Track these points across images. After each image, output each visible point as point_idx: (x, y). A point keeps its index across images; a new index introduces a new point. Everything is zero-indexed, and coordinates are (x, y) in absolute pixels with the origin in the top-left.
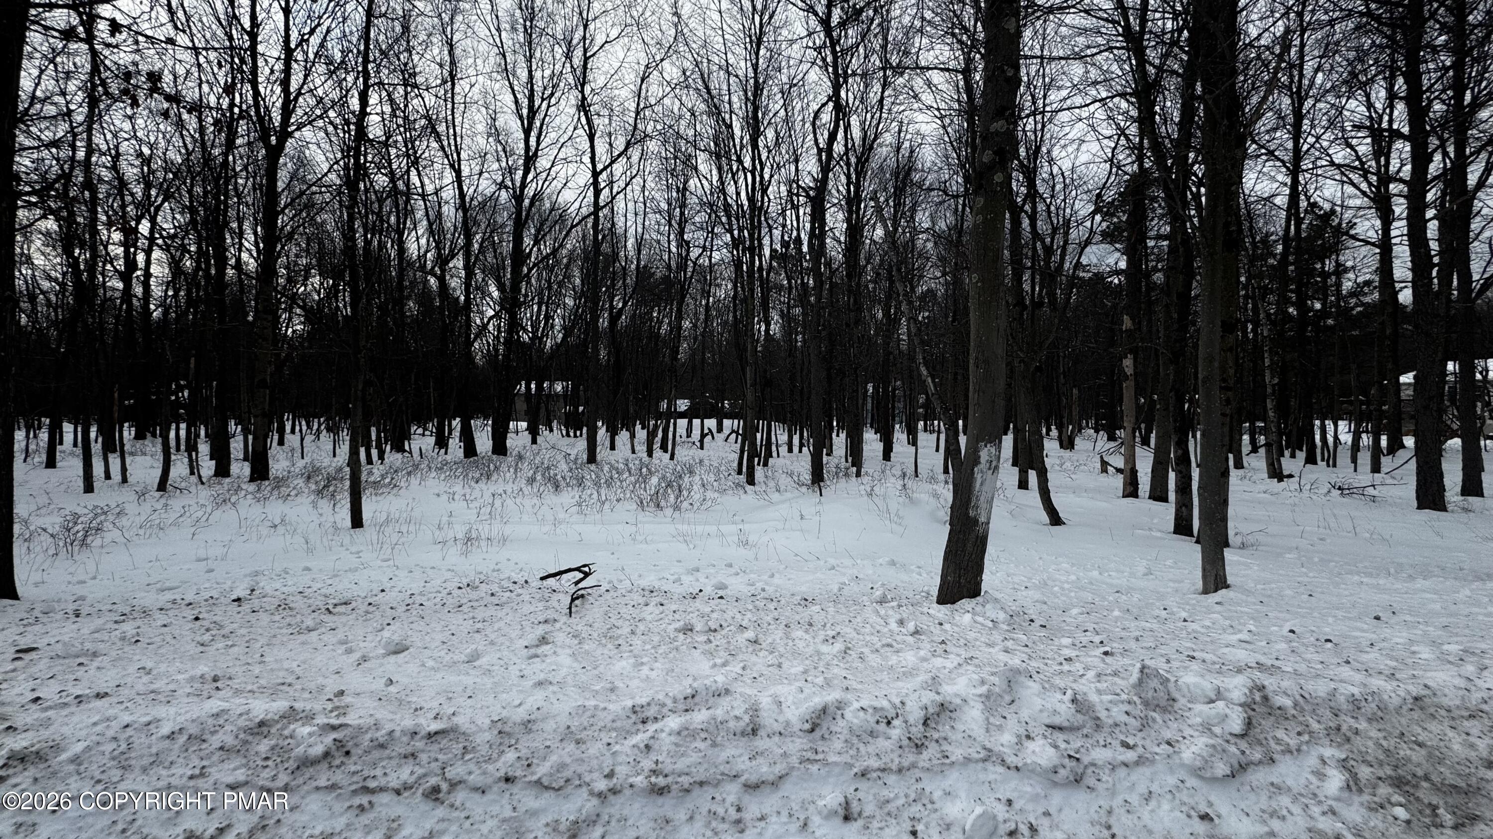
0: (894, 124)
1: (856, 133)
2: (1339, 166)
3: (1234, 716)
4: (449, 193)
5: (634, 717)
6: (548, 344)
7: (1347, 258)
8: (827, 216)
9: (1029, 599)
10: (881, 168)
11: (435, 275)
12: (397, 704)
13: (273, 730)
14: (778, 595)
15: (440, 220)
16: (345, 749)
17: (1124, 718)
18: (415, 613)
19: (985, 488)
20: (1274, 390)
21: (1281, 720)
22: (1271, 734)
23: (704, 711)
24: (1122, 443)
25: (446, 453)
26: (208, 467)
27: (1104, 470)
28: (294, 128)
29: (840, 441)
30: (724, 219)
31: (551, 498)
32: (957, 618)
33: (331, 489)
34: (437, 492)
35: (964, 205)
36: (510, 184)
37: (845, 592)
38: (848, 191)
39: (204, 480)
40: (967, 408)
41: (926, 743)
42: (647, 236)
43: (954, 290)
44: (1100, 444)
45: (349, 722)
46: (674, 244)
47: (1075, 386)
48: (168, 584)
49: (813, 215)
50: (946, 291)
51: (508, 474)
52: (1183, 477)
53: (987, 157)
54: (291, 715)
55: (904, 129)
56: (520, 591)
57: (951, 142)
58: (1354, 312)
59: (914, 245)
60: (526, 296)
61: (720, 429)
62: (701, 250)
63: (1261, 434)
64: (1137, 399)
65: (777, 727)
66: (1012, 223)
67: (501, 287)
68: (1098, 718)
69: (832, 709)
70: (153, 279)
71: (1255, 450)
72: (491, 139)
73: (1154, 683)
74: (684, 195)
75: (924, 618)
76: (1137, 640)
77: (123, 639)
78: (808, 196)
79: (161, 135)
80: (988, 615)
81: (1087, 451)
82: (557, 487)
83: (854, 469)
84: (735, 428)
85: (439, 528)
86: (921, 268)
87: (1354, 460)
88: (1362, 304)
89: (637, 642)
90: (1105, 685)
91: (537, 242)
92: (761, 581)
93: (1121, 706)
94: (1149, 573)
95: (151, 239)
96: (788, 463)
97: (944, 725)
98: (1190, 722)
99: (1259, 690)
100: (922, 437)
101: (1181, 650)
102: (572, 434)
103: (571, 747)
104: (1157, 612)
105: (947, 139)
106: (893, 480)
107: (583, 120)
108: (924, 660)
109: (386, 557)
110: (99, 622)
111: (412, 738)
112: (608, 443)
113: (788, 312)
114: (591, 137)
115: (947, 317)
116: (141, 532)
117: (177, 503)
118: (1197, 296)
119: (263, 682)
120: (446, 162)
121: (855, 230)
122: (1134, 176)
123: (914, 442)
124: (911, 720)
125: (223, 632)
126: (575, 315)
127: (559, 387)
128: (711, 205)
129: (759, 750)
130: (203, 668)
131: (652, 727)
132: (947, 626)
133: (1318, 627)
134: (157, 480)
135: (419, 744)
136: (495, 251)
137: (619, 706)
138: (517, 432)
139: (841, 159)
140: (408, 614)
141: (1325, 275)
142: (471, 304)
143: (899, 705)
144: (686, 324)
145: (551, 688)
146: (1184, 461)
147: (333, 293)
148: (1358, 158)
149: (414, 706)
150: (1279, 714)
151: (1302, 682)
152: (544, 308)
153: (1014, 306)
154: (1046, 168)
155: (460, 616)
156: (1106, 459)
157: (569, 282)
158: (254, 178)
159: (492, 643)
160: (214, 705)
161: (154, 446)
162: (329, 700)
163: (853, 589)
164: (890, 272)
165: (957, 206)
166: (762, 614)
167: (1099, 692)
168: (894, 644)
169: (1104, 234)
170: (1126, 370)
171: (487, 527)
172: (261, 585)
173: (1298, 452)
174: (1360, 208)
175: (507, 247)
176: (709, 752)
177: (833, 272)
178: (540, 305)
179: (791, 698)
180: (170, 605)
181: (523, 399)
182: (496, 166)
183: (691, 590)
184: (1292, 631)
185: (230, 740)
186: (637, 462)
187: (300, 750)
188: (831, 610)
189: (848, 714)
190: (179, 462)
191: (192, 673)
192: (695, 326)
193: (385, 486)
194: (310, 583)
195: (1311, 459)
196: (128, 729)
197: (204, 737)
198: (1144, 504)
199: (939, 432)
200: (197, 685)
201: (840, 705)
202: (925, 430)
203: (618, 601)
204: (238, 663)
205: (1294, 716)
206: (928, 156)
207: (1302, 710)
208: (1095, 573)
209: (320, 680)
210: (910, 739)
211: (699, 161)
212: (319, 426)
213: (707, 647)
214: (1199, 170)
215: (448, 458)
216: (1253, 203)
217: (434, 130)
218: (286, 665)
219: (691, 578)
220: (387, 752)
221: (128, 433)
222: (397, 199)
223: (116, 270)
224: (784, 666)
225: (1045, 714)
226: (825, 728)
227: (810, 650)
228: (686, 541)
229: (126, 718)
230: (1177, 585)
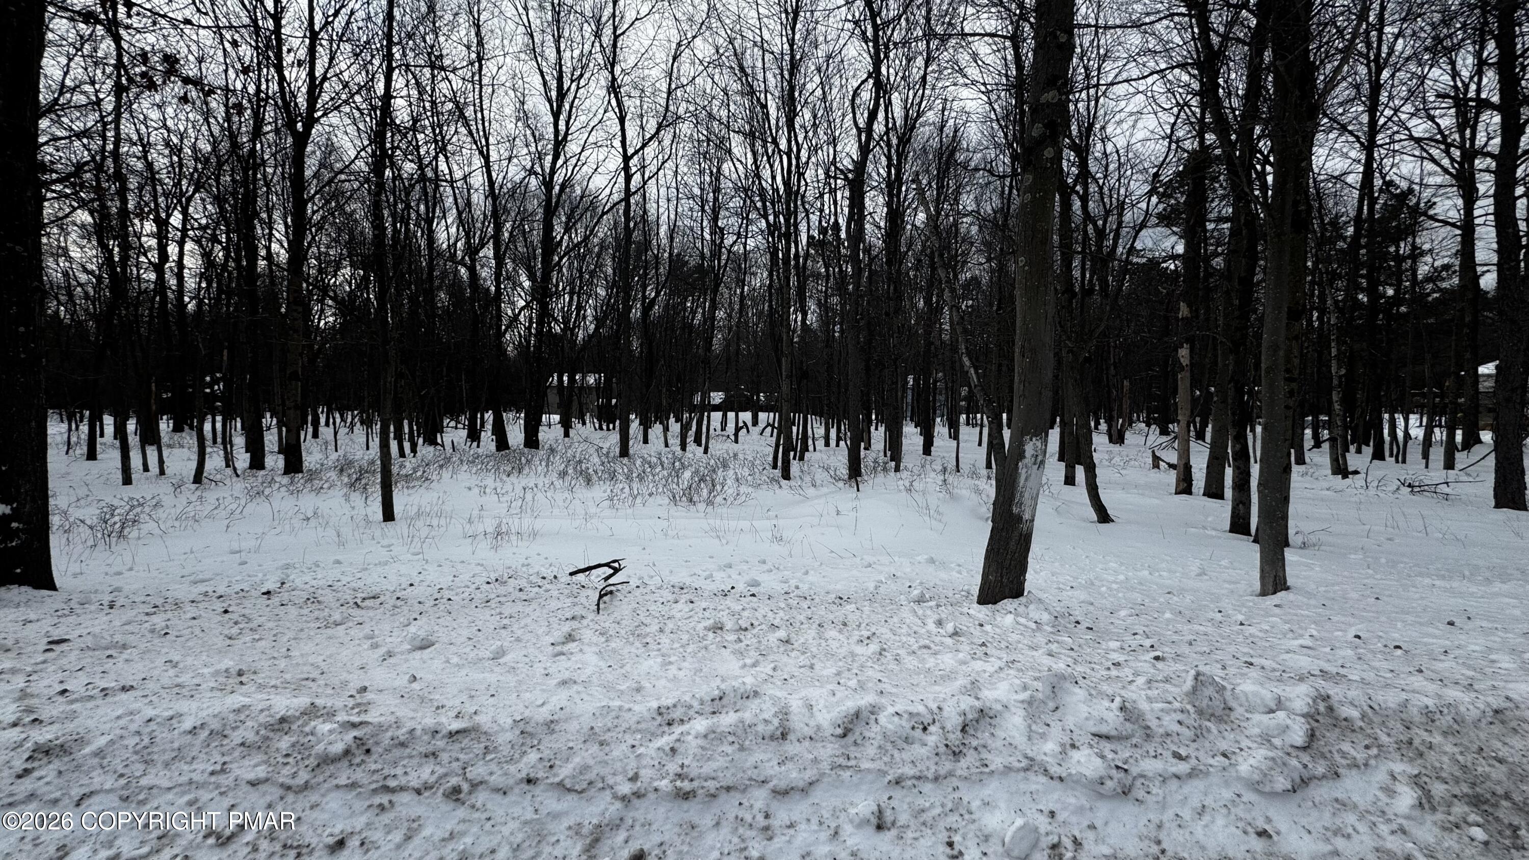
0: (938, 101)
1: (898, 111)
2: (1418, 141)
3: (1296, 727)
4: (478, 180)
5: (659, 719)
6: (580, 336)
7: (1424, 241)
8: (867, 200)
9: (1075, 599)
10: (924, 149)
11: (465, 265)
12: (418, 702)
13: (294, 727)
14: (812, 593)
15: (470, 208)
16: (365, 748)
17: (1176, 728)
18: (442, 607)
19: (1029, 484)
20: (1340, 382)
21: (1348, 733)
22: (1337, 747)
23: (731, 714)
24: (1175, 438)
25: (478, 446)
26: (242, 459)
27: (1156, 466)
28: (320, 113)
29: (878, 435)
30: (759, 204)
31: (582, 492)
32: (999, 619)
33: (363, 482)
34: (468, 485)
35: (1011, 187)
36: (539, 170)
37: (882, 590)
38: (889, 173)
39: (239, 472)
40: (1012, 401)
41: (965, 751)
42: (679, 223)
43: (1000, 277)
44: (1151, 438)
45: (370, 720)
46: (707, 230)
47: (1126, 378)
48: (201, 577)
49: (851, 199)
50: (991, 278)
51: (539, 468)
52: (1241, 473)
53: (1037, 131)
54: (312, 711)
55: (948, 107)
56: (549, 587)
57: (998, 120)
58: (1430, 299)
59: (957, 230)
60: (557, 286)
61: (755, 422)
62: (735, 237)
63: (1324, 428)
64: (1193, 392)
65: (808, 731)
66: (1061, 206)
67: (531, 277)
68: (1148, 727)
69: (865, 714)
70: (186, 271)
71: (1318, 444)
72: (520, 124)
73: (1210, 691)
74: (718, 179)
75: (964, 619)
76: (1191, 644)
77: (152, 631)
78: (846, 178)
79: (190, 125)
80: (1031, 616)
81: (1138, 445)
82: (589, 481)
83: (893, 464)
84: (771, 421)
85: (470, 521)
86: (965, 254)
87: (1426, 456)
88: (1440, 290)
89: (665, 640)
90: (1156, 692)
91: (567, 230)
92: (793, 578)
93: (1174, 715)
94: (1202, 573)
95: (184, 231)
96: (825, 457)
97: (983, 732)
98: (1247, 733)
99: (1324, 700)
100: (964, 430)
101: (1237, 655)
102: (605, 427)
103: (594, 748)
104: (1211, 615)
105: (993, 116)
106: (933, 475)
107: (614, 102)
108: (964, 663)
109: (416, 550)
110: (130, 614)
111: (433, 737)
112: (640, 437)
113: (826, 301)
114: (622, 120)
115: (991, 305)
116: (177, 524)
117: (212, 495)
118: (1259, 282)
119: (288, 676)
120: (474, 147)
121: (895, 216)
122: (1193, 153)
123: (955, 436)
124: (949, 727)
125: (251, 625)
126: (608, 305)
127: (591, 380)
128: (746, 190)
129: (789, 755)
130: (228, 663)
131: (678, 730)
132: (988, 628)
133: (1386, 633)
134: (193, 472)
135: (441, 744)
136: (526, 241)
137: (644, 707)
138: (550, 425)
139: (882, 139)
140: (435, 608)
141: (1399, 259)
142: (502, 294)
143: (936, 710)
144: (720, 314)
145: (575, 687)
146: (1242, 457)
147: (364, 283)
148: (1441, 132)
149: (436, 704)
150: (1345, 726)
151: (1370, 691)
152: (575, 298)
153: (1063, 294)
154: (1099, 146)
155: (488, 612)
156: (1157, 454)
157: (601, 271)
158: (283, 166)
159: (518, 640)
160: (237, 700)
161: (189, 439)
162: (351, 696)
163: (891, 587)
164: (932, 258)
165: (1003, 188)
166: (794, 612)
167: (1150, 700)
168: (932, 645)
169: (1160, 216)
170: (1182, 360)
171: (517, 521)
172: (291, 577)
173: (1364, 447)
174: (1441, 186)
175: (536, 237)
176: (737, 756)
177: (872, 260)
178: (571, 294)
179: (822, 702)
180: (201, 598)
181: (555, 391)
182: (525, 151)
183: (723, 587)
184: (1358, 637)
185: (251, 737)
186: (670, 456)
187: (320, 748)
188: (866, 609)
189: (882, 719)
190: (215, 455)
191: (218, 667)
192: (730, 316)
193: (417, 479)
194: (339, 576)
195: (1378, 455)
196: (151, 723)
197: (226, 733)
198: (1198, 501)
199: (982, 426)
200: (222, 679)
201: (874, 710)
202: (968, 424)
203: (647, 597)
204: (264, 657)
205: (1361, 728)
206: (973, 134)
207: (1371, 723)
208: (1146, 573)
209: (344, 676)
210: (947, 746)
211: (733, 145)
212: (353, 419)
213: (737, 646)
214: (1265, 145)
215: (480, 451)
216: (1322, 181)
217: (462, 116)
218: (312, 659)
219: (722, 574)
220: (408, 751)
221: (165, 426)
222: (425, 185)
223: (150, 262)
224: (817, 667)
225: (1091, 723)
226: (857, 734)
227: (843, 651)
228: (718, 537)
229: (150, 712)
230: (1232, 586)
